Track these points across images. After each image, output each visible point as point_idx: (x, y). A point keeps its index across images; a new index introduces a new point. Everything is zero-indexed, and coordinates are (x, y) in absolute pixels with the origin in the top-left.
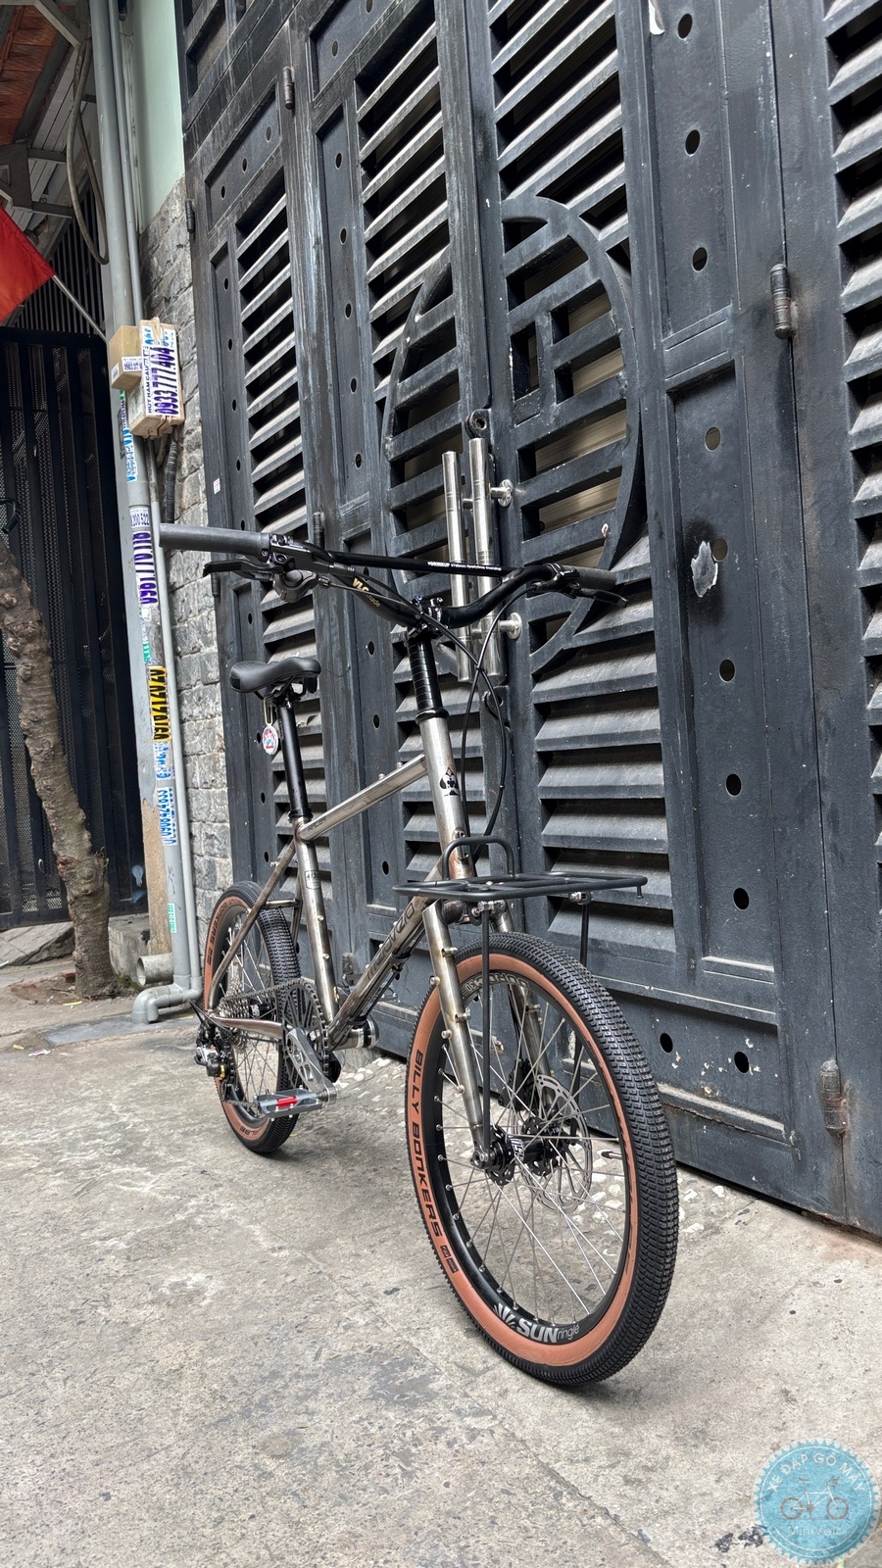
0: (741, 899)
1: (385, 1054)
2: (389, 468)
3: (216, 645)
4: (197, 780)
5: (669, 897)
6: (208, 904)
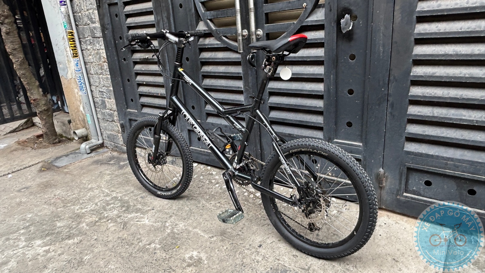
0: (349, 124)
1: (194, 162)
3: (99, 24)
4: (92, 72)
5: (322, 123)
6: (103, 114)
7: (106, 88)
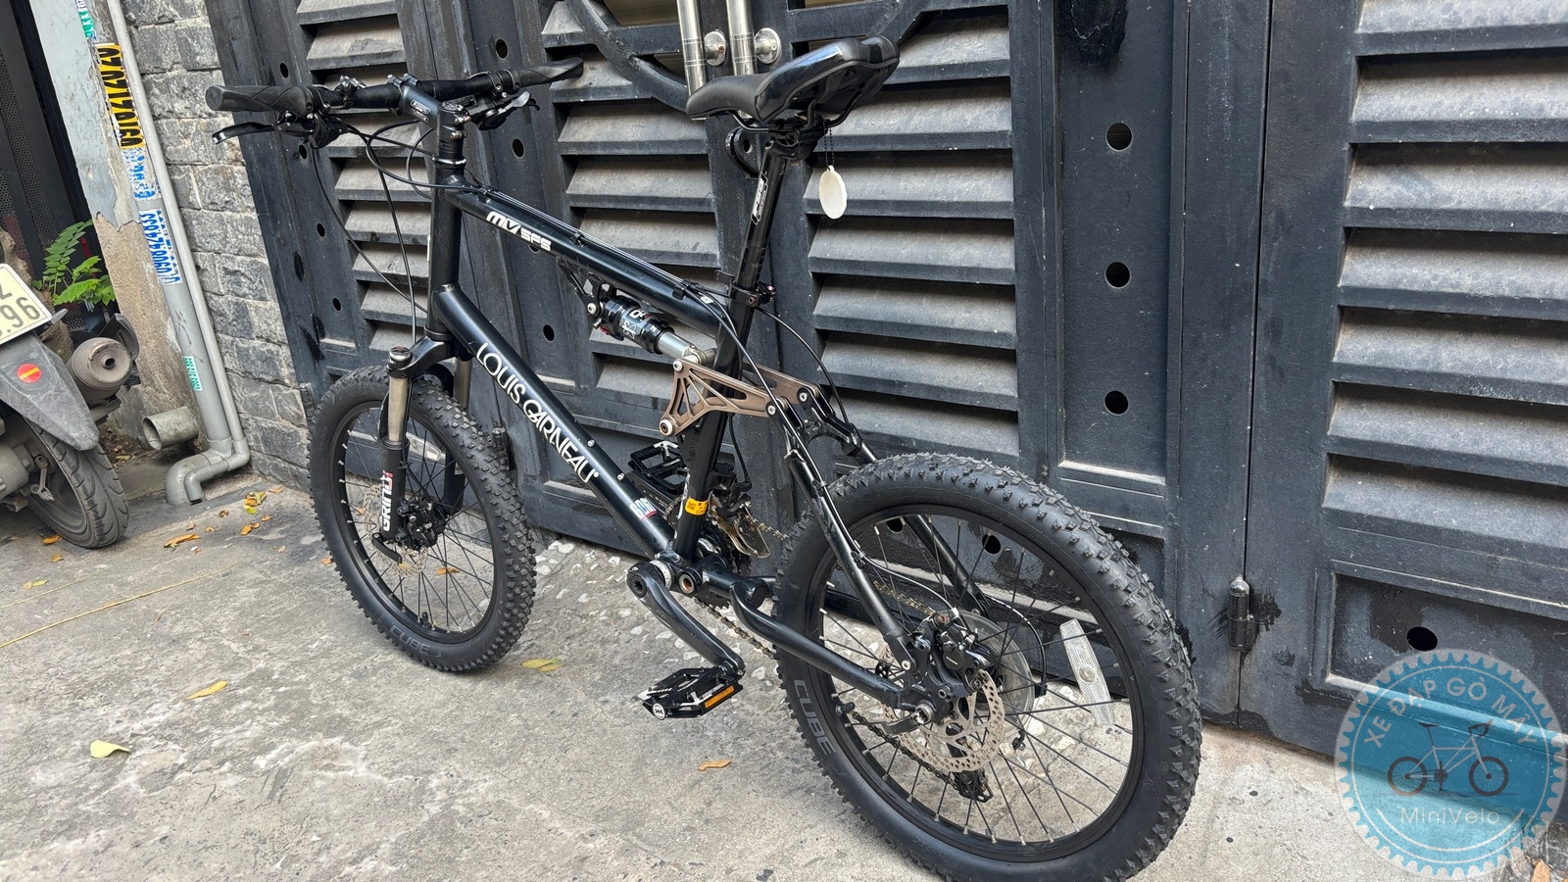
0: (1117, 403)
1: (560, 537)
3: (206, 18)
4: (197, 198)
5: (1013, 397)
6: (243, 355)
7: (248, 259)
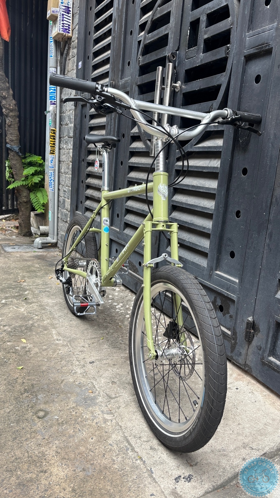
0: (232, 255)
2: (139, 68)
3: (73, 124)
4: (62, 171)
5: (208, 249)
6: (62, 214)
7: (68, 188)
